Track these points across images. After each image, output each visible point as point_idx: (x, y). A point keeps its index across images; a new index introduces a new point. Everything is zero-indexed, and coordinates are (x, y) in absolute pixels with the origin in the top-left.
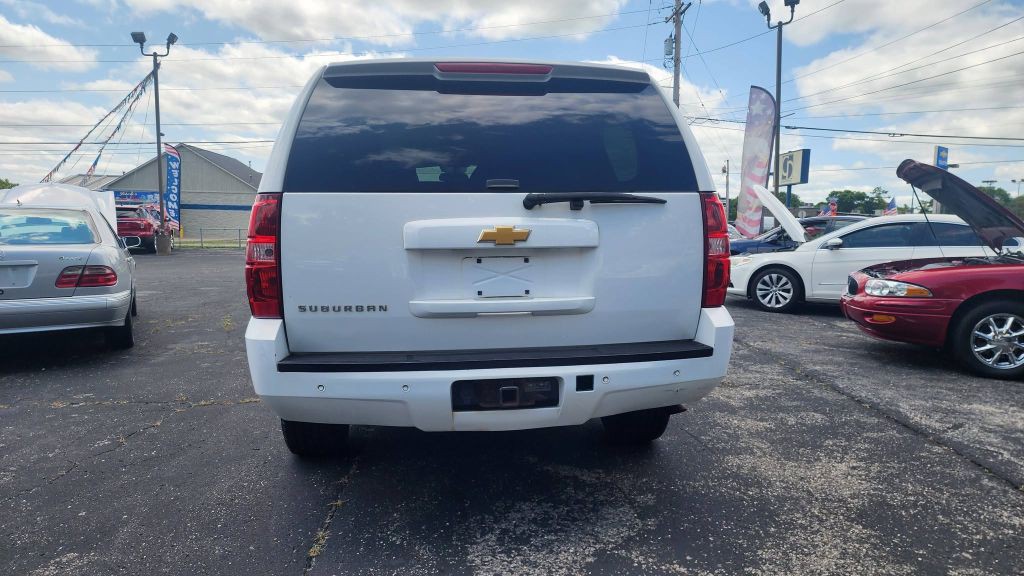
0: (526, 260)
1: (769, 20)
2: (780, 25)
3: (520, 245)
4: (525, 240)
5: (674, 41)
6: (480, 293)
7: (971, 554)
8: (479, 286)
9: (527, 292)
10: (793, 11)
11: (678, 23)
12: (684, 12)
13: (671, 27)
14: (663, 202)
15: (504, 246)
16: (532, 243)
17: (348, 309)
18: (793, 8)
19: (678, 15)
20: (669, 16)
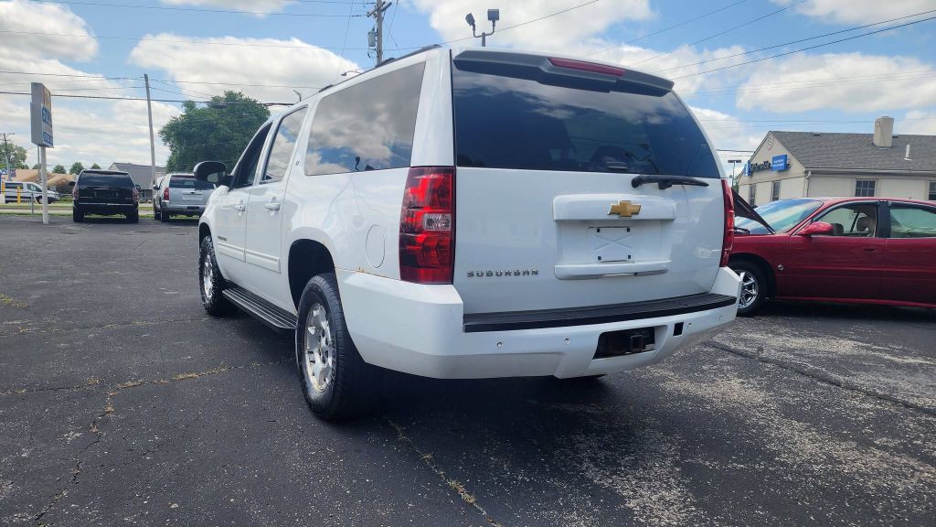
0: (628, 230)
1: (474, 29)
2: (484, 35)
3: (634, 217)
4: (637, 213)
5: (376, 36)
6: (599, 258)
7: (871, 429)
8: (600, 252)
9: (629, 257)
10: (494, 25)
11: (380, 20)
12: (385, 9)
13: (373, 22)
14: (706, 185)
15: (624, 219)
16: (640, 216)
17: (508, 274)
18: (494, 22)
19: (379, 11)
20: (371, 12)
